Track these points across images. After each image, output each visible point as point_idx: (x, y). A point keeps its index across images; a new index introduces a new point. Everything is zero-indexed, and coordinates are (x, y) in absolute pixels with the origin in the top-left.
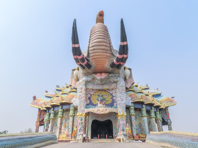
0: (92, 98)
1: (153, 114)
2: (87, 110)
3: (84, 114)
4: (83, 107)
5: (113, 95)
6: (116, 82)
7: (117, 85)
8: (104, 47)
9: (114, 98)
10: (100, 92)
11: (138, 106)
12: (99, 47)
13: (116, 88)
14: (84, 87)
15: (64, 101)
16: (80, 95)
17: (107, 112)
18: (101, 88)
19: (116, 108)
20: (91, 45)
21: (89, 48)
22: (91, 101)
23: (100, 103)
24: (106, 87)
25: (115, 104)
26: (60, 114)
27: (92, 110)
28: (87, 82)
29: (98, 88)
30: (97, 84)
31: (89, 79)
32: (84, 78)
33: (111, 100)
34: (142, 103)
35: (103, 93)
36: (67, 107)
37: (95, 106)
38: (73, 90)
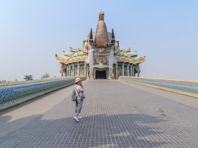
0: (96, 60)
1: (128, 68)
2: (94, 66)
3: (93, 68)
4: (92, 64)
5: (107, 58)
6: (109, 52)
7: (109, 54)
9: (108, 60)
10: (101, 57)
11: (120, 64)
14: (92, 55)
15: (81, 61)
16: (91, 59)
17: (104, 67)
18: (101, 55)
19: (108, 65)
20: (97, 35)
21: (96, 36)
22: (96, 62)
23: (101, 63)
24: (104, 55)
25: (108, 63)
26: (78, 67)
27: (96, 66)
28: (94, 52)
29: (99, 55)
30: (99, 53)
31: (95, 50)
32: (93, 50)
33: (106, 61)
35: (102, 57)
36: (82, 63)
37: (98, 64)
38: (85, 54)
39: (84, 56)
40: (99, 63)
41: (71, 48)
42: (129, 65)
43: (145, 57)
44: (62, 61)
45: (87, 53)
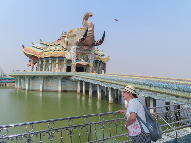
0: (78, 56)
1: (98, 65)
2: (77, 63)
3: (75, 64)
4: (75, 61)
5: (88, 56)
6: (90, 50)
7: (91, 52)
8: (92, 36)
9: (88, 58)
10: (82, 54)
11: (96, 62)
12: (90, 36)
13: (90, 53)
14: (76, 51)
16: (74, 55)
17: (86, 64)
18: (83, 52)
22: (77, 58)
23: (83, 60)
24: (85, 52)
25: (88, 61)
26: (57, 62)
27: (79, 62)
28: (77, 49)
29: (82, 52)
30: (82, 50)
31: (79, 47)
32: (76, 47)
33: (87, 59)
34: (98, 60)
35: (83, 55)
36: (61, 59)
37: (79, 60)
38: (64, 49)
39: (63, 51)
40: (81, 60)
41: (41, 40)
42: (98, 62)
43: (109, 57)
44: (34, 54)
45: (65, 49)
